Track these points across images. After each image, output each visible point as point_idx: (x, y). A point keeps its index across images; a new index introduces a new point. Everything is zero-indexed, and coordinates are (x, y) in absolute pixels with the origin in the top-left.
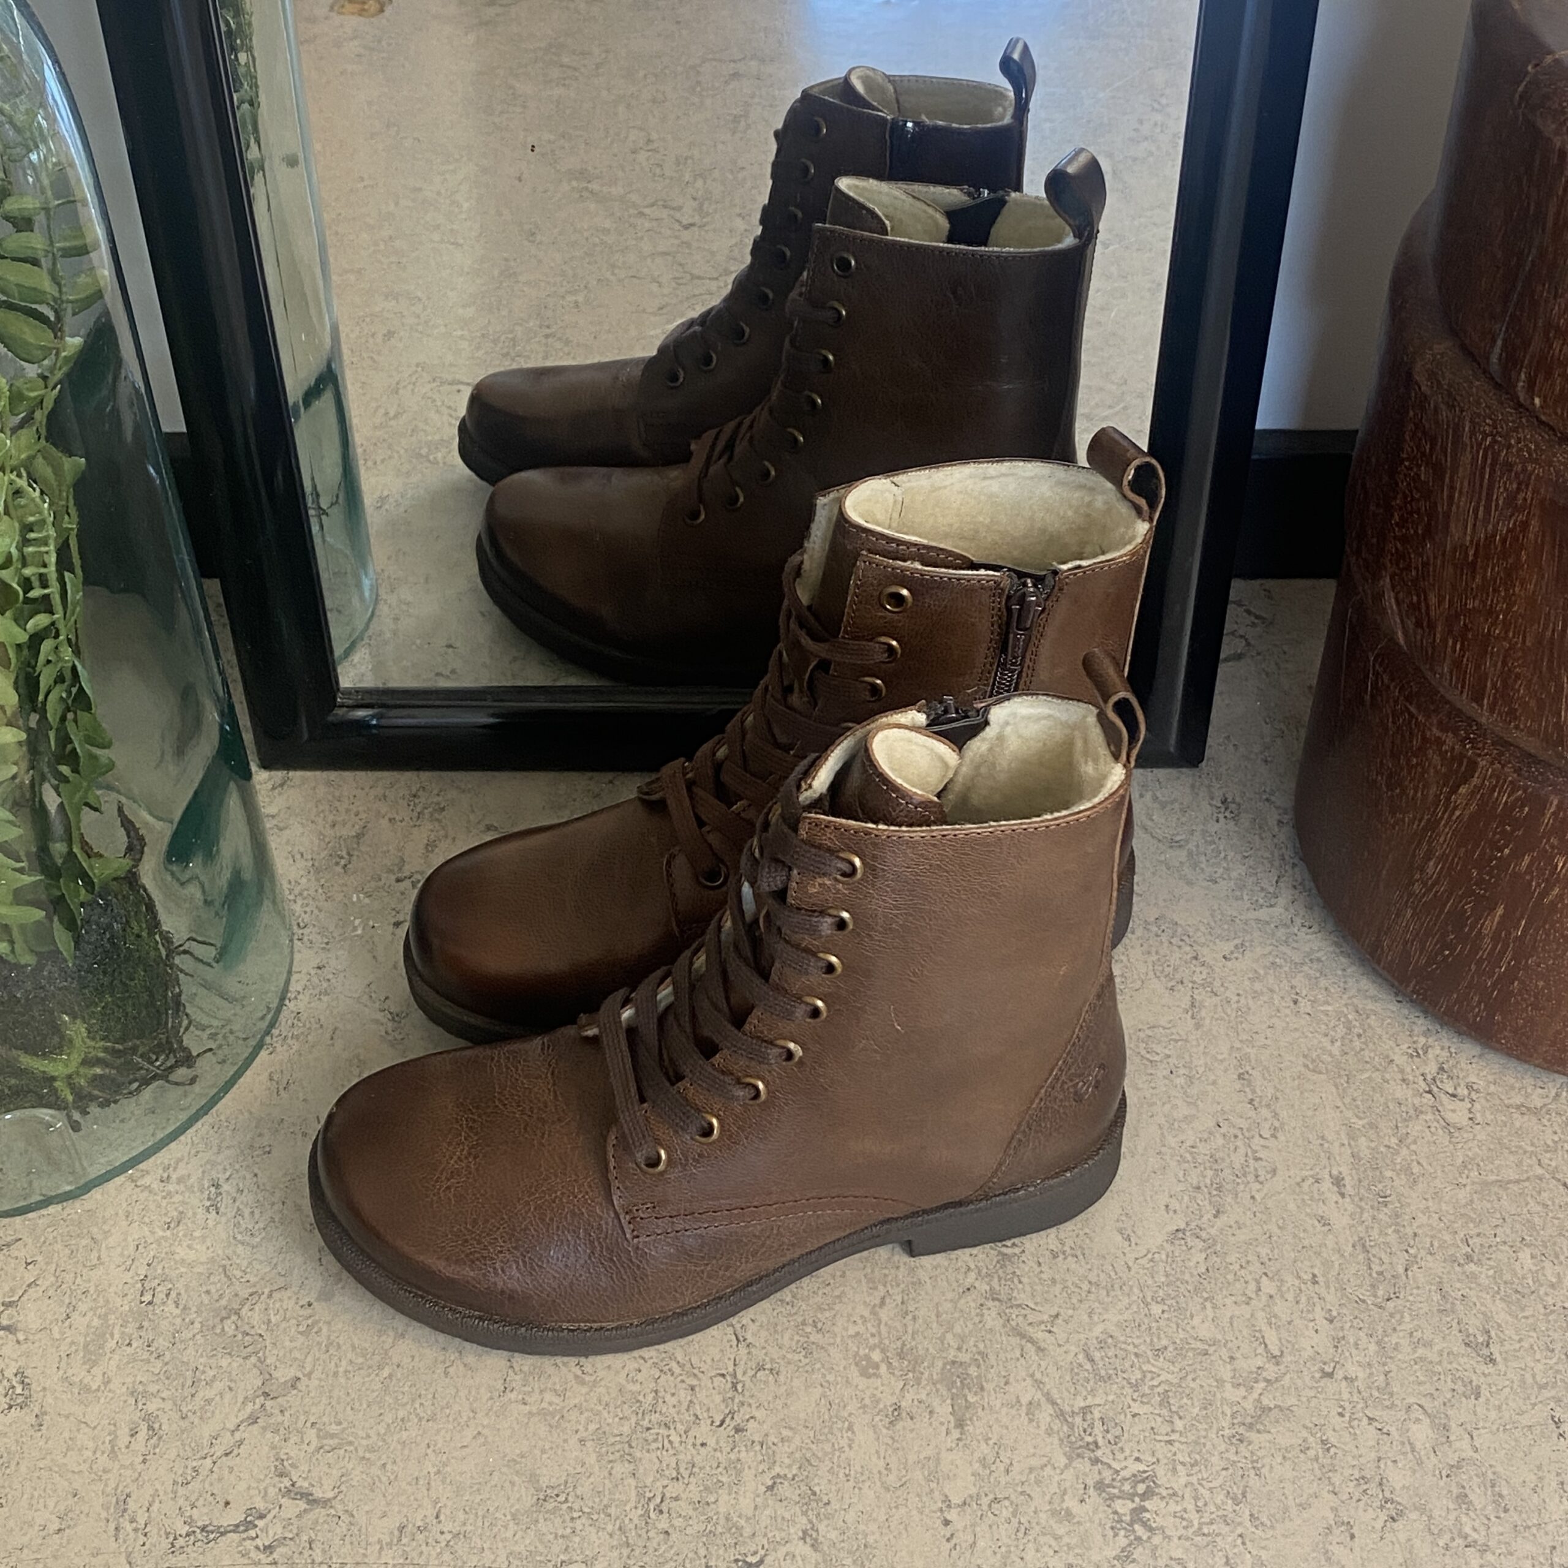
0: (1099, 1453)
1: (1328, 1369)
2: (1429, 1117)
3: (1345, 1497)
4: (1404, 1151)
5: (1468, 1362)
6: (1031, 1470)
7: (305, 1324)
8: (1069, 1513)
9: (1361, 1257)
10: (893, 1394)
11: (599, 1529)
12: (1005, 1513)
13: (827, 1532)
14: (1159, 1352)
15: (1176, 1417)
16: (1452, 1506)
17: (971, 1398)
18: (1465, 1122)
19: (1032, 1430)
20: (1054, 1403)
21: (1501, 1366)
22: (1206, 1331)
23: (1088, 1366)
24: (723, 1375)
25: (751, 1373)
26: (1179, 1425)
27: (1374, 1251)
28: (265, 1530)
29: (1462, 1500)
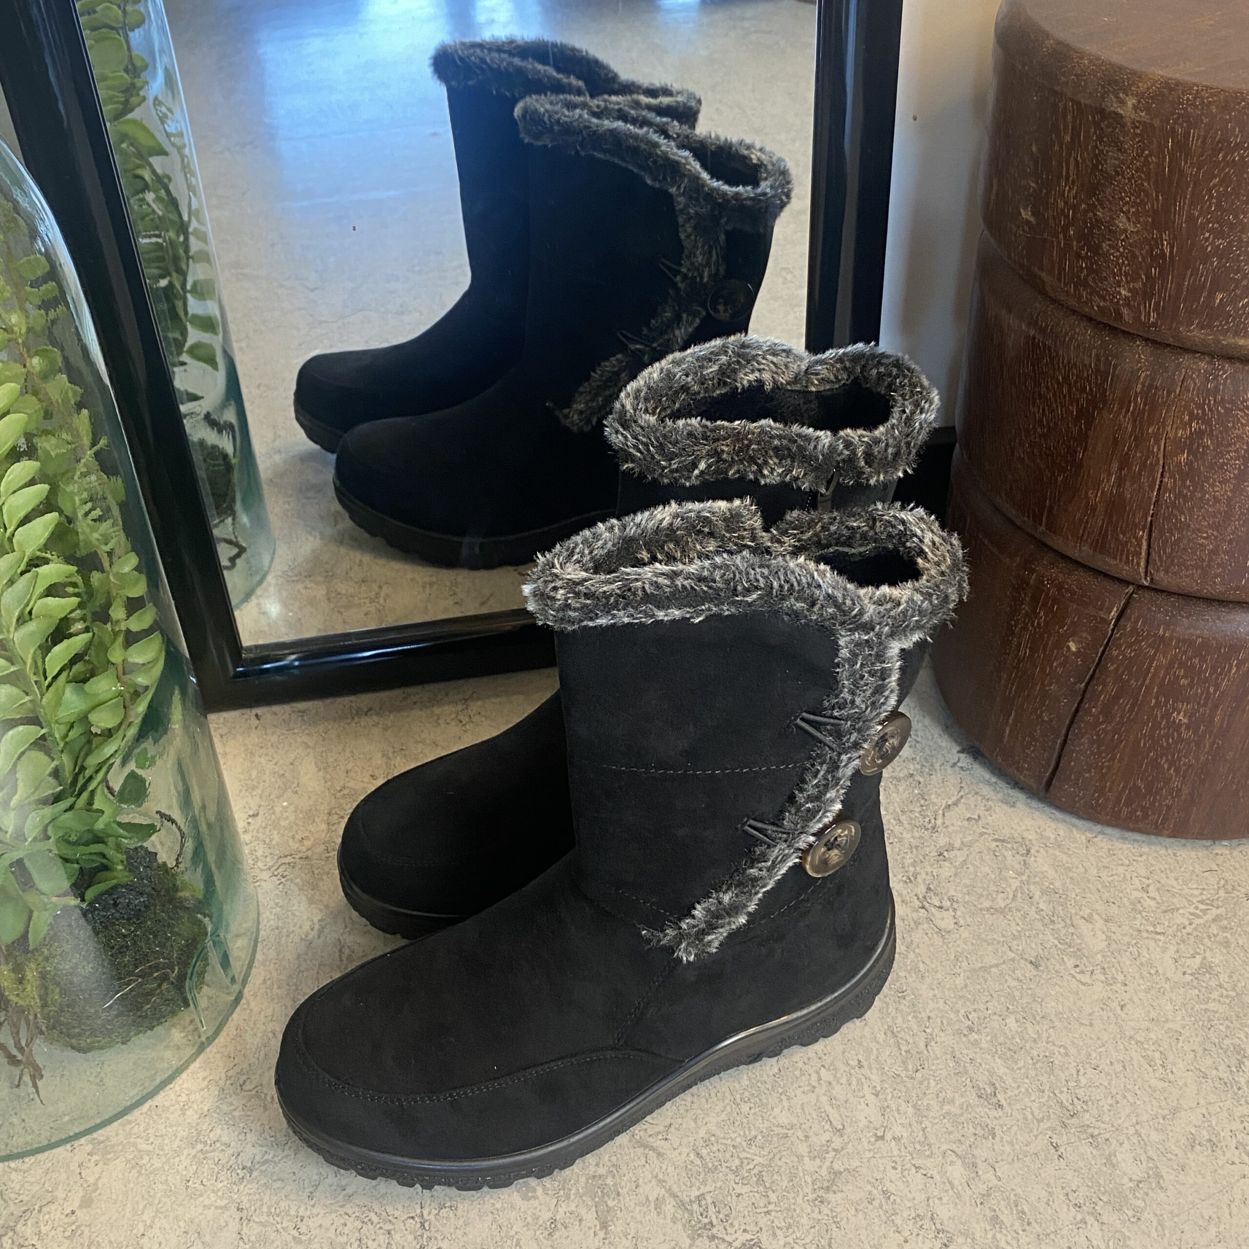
0: (714, 1231)
1: (880, 1134)
2: (926, 926)
3: (907, 1234)
4: (912, 956)
5: (983, 1110)
7: (69, 1229)
9: (892, 1041)
10: (549, 1210)
14: (751, 1141)
15: (770, 1192)
16: (988, 1228)
17: (610, 1203)
18: (952, 926)
19: (661, 1221)
20: (675, 1196)
21: (1007, 1108)
22: (784, 1118)
23: (698, 1162)
24: (413, 1218)
25: (435, 1212)
26: (773, 1197)
27: (902, 1034)
29: (995, 1220)
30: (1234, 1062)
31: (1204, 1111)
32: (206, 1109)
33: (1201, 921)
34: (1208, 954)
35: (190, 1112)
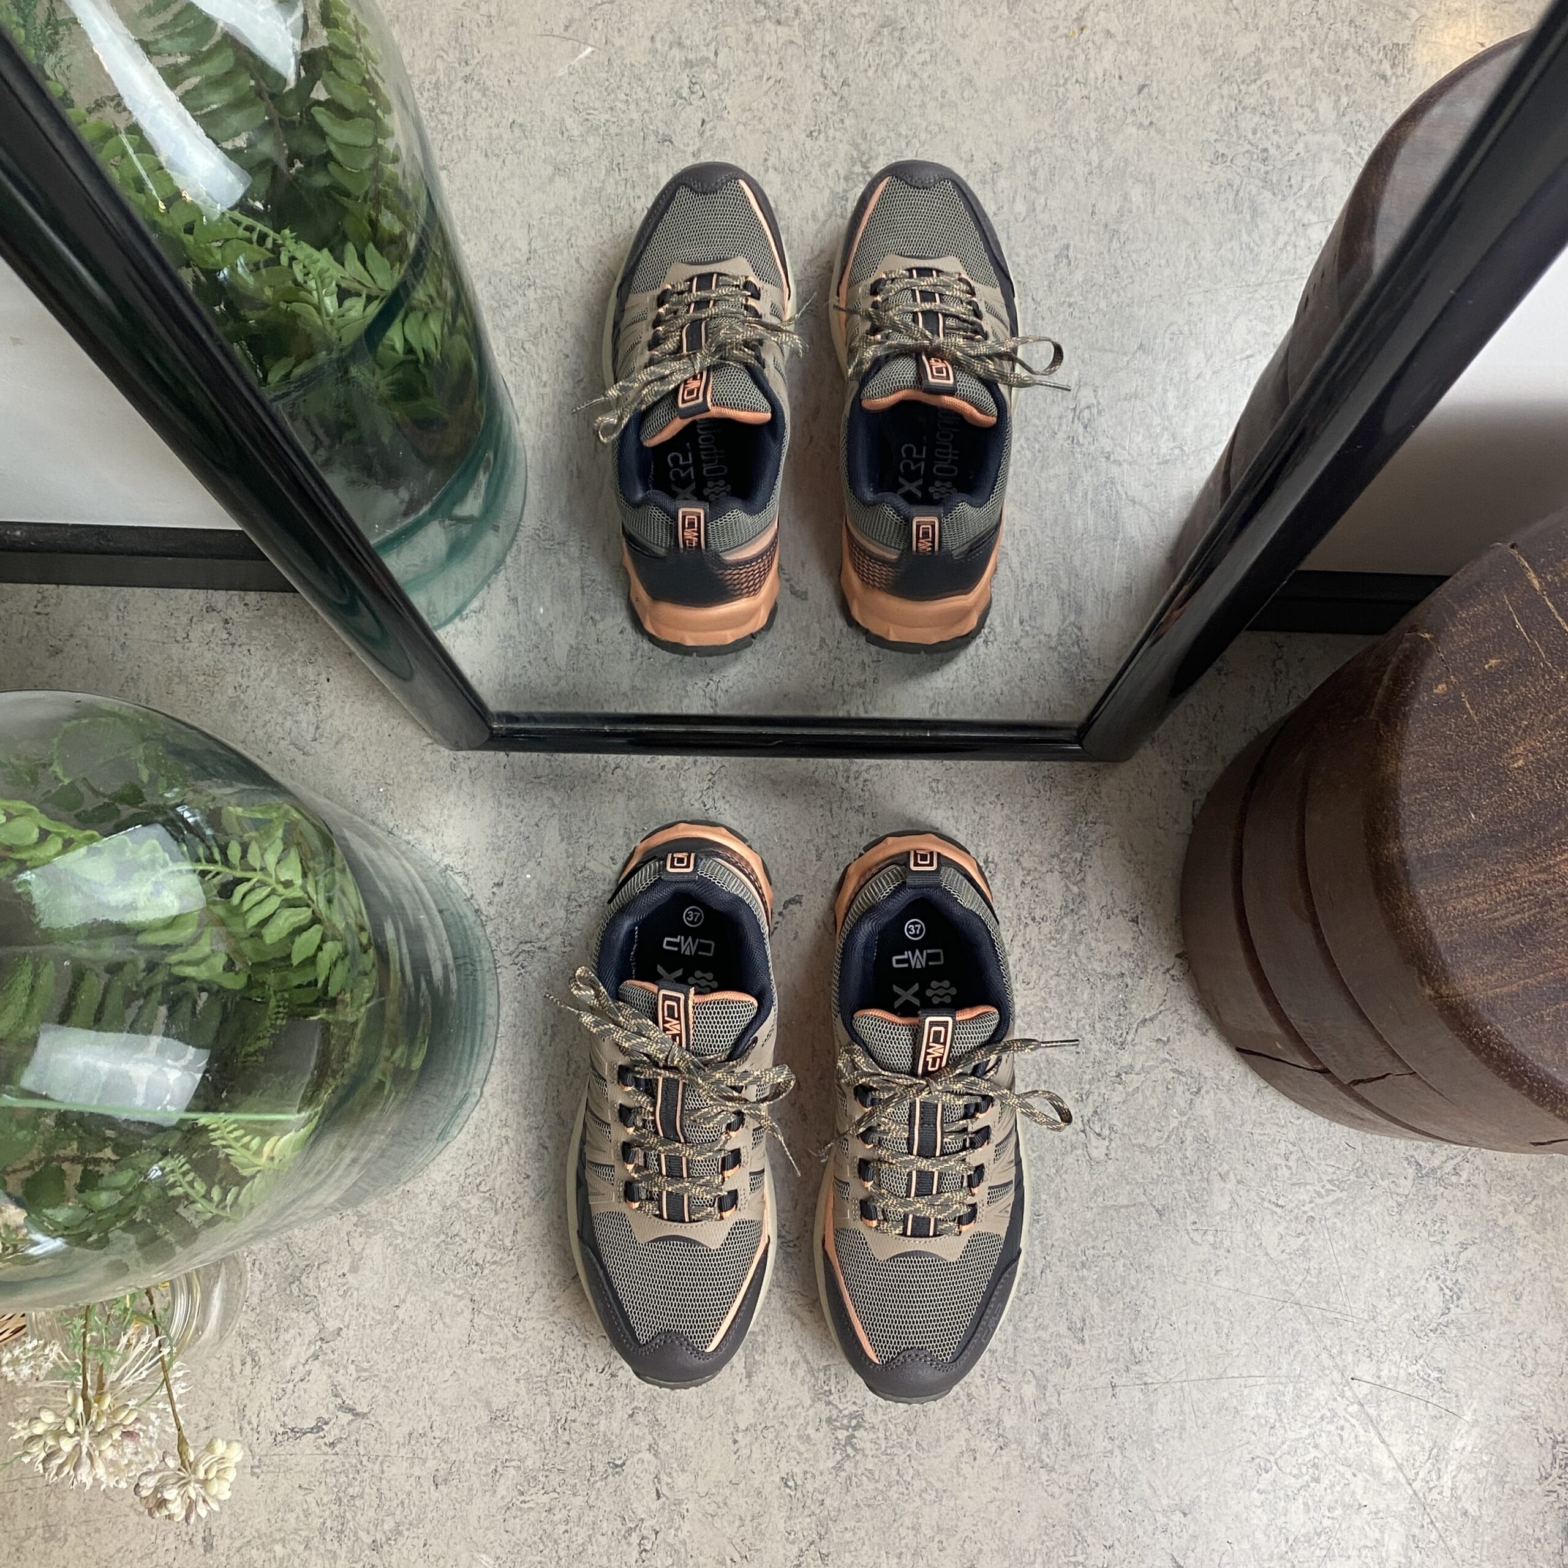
3: (975, 1432)
4: (1058, 1180)
5: (1068, 1341)
6: (789, 1408)
8: (808, 1437)
11: (528, 1439)
12: (771, 1436)
13: (664, 1447)
16: (1038, 1441)
18: (1103, 1157)
21: (1087, 1346)
28: (329, 1432)
29: (1045, 1437)
30: (1286, 1343)
32: (448, 1203)
33: (1322, 1201)
34: (1311, 1237)
35: (434, 1203)
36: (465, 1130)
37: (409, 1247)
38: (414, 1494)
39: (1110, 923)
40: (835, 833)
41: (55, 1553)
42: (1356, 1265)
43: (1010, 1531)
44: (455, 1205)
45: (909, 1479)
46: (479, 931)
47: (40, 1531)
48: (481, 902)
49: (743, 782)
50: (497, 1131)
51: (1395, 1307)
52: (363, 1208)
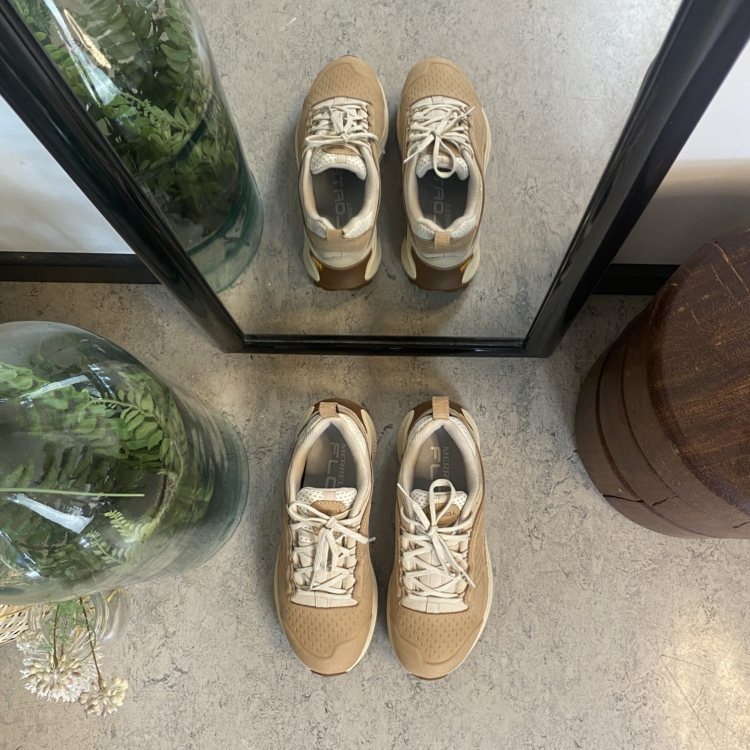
2: (528, 546)
3: (478, 681)
4: (517, 559)
5: (523, 637)
6: (389, 669)
7: (176, 612)
8: (398, 683)
11: (264, 684)
12: (380, 683)
13: (329, 688)
16: (509, 685)
18: (539, 548)
21: (532, 639)
28: (170, 681)
29: (512, 683)
30: (630, 638)
31: (608, 657)
32: (226, 572)
33: (646, 569)
34: (641, 586)
35: (219, 571)
36: (233, 536)
37: (208, 592)
38: (210, 710)
39: (541, 436)
40: (408, 394)
41: (42, 738)
42: (663, 599)
43: (496, 729)
44: (230, 573)
45: (447, 703)
46: (239, 442)
47: (35, 727)
48: (240, 429)
49: (363, 370)
50: (249, 537)
51: (683, 620)
52: (186, 574)
